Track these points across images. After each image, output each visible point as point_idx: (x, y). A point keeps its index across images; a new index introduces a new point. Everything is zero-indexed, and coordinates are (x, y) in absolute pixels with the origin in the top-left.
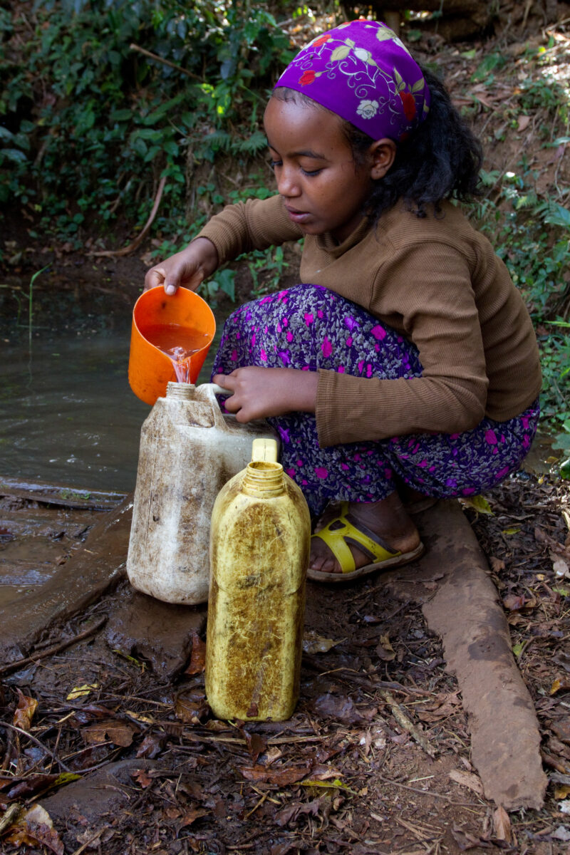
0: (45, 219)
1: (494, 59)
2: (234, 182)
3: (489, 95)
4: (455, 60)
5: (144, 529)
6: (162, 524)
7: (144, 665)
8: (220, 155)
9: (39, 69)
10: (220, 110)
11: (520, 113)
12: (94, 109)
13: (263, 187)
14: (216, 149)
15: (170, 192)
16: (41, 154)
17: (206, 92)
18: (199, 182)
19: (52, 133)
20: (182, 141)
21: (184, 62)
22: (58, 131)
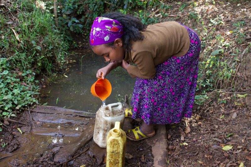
0: (87, 37)
1: (184, 5)
3: (182, 14)
4: (176, 5)
5: (96, 134)
6: (99, 134)
7: (95, 160)
9: (86, 5)
11: (188, 19)
12: (98, 14)
16: (86, 23)
17: (121, 11)
19: (89, 19)
21: (117, 4)
22: (90, 18)
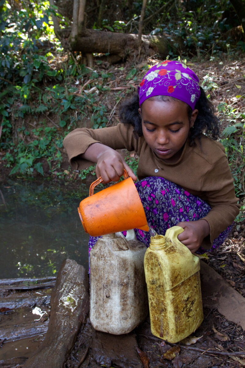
1: (134, 71)
2: (33, 125)
3: (136, 84)
4: (117, 71)
5: (101, 302)
6: (111, 299)
8: (26, 115)
10: (25, 96)
13: (46, 127)
14: (25, 112)
15: (5, 132)
17: (18, 89)
18: (18, 127)
20: (8, 110)
21: (5, 77)
